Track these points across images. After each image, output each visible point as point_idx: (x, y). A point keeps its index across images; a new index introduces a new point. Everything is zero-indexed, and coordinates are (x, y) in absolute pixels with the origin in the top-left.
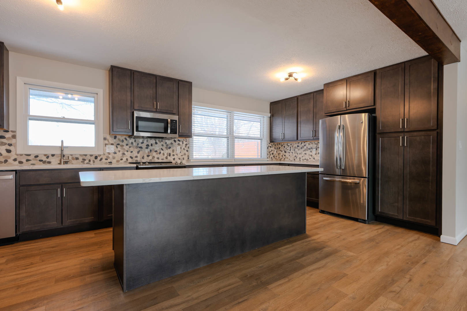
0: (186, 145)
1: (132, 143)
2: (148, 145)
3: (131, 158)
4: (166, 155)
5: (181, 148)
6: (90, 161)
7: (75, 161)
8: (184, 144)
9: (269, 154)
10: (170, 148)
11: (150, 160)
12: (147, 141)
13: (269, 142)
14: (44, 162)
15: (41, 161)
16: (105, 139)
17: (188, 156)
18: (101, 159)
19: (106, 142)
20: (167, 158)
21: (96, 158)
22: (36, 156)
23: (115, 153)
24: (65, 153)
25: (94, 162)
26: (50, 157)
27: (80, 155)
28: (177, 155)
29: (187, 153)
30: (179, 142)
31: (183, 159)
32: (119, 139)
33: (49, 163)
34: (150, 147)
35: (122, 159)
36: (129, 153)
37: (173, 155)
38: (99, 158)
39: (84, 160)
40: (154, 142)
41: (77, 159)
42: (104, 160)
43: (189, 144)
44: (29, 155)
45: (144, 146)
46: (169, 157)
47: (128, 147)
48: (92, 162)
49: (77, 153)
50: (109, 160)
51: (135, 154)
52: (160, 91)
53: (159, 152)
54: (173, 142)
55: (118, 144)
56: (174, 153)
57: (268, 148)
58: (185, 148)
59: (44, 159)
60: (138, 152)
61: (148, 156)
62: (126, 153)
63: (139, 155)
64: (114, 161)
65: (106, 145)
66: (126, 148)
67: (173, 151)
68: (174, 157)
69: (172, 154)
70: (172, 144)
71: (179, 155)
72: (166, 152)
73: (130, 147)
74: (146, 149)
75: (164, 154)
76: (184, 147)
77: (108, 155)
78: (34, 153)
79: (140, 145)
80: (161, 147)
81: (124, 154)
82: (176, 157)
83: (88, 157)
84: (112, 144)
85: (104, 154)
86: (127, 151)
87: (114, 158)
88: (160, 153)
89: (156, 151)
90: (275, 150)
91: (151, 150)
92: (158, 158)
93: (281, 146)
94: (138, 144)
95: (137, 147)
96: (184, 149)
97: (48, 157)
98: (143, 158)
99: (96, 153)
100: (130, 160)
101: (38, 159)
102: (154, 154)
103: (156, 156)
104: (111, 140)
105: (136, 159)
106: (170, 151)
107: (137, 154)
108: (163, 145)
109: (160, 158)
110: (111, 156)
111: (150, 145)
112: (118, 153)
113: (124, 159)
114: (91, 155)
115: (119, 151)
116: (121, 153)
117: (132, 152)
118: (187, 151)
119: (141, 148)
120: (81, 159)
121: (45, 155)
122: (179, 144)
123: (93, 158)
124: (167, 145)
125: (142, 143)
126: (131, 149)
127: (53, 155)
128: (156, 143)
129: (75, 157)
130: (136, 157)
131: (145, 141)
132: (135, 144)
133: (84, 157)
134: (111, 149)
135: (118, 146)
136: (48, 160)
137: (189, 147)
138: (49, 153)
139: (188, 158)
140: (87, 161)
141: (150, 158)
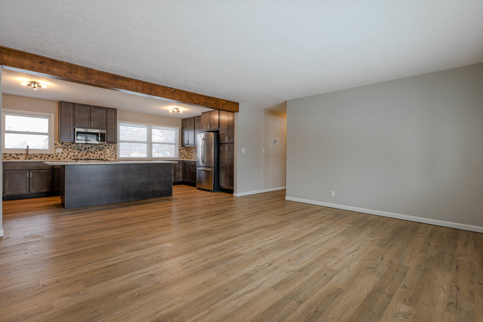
0: (114, 148)
1: (74, 147)
2: (86, 148)
3: (74, 156)
4: (99, 154)
5: (110, 150)
6: (45, 158)
7: (35, 158)
8: (113, 148)
9: (181, 155)
10: (102, 150)
11: (88, 158)
12: (85, 146)
13: (181, 146)
14: (15, 158)
15: (13, 157)
16: (55, 144)
17: (116, 155)
18: (53, 157)
19: (56, 146)
20: (99, 156)
21: (49, 156)
22: (10, 155)
23: (62, 153)
24: (29, 153)
25: (48, 158)
26: (19, 155)
27: (39, 154)
28: (107, 154)
29: (114, 153)
30: (108, 146)
31: (112, 157)
32: (65, 145)
33: (19, 159)
34: (87, 150)
35: (67, 157)
36: (72, 153)
37: (105, 155)
38: (51, 156)
39: (41, 157)
40: (90, 146)
41: (37, 156)
42: (54, 157)
43: (116, 147)
44: (6, 154)
45: (83, 149)
46: (101, 156)
47: (71, 149)
48: (46, 158)
49: (36, 153)
50: (58, 158)
51: (76, 153)
52: (93, 115)
53: (93, 152)
54: (104, 146)
55: (65, 148)
56: (105, 154)
57: (180, 150)
58: (114, 150)
59: (15, 156)
60: (79, 153)
61: (86, 155)
62: (70, 153)
63: (79, 155)
64: (62, 158)
65: (56, 148)
66: (70, 150)
67: (104, 152)
68: (105, 156)
69: (103, 154)
70: (103, 147)
71: (109, 155)
72: (99, 153)
73: (73, 149)
74: (84, 151)
75: (97, 154)
76: (112, 149)
77: (57, 154)
78: (9, 152)
79: (80, 148)
80: (96, 149)
81: (68, 154)
82: (106, 156)
83: (45, 156)
84: (60, 148)
85: (55, 154)
86: (71, 152)
87: (62, 156)
88: (95, 153)
89: (92, 152)
90: (186, 152)
91: (88, 152)
92: (93, 157)
93: (190, 149)
94: (79, 148)
95: (78, 149)
96: (112, 151)
97: (18, 155)
98: (82, 156)
99: (50, 153)
100: (73, 158)
101: (12, 156)
102: (90, 154)
103: (92, 155)
104: (60, 145)
105: (77, 157)
106: (101, 152)
107: (78, 154)
108: (96, 148)
109: (95, 157)
110: (59, 155)
111: (87, 148)
112: (64, 153)
113: (69, 157)
114: (46, 154)
115: (65, 152)
116: (66, 153)
117: (74, 152)
118: (115, 152)
119: (81, 150)
120: (39, 156)
121: (16, 154)
122: (109, 148)
123: (47, 156)
124: (100, 148)
125: (82, 147)
126: (74, 151)
127: (21, 154)
128: (92, 147)
129: (35, 155)
130: (77, 156)
131: (84, 146)
132: (76, 148)
133: (41, 156)
134: (60, 150)
135: (64, 149)
136: (17, 157)
137: (116, 150)
138: (19, 152)
139: (116, 157)
140: (43, 158)
141: (87, 156)
